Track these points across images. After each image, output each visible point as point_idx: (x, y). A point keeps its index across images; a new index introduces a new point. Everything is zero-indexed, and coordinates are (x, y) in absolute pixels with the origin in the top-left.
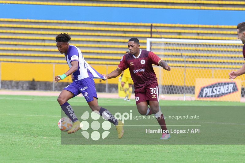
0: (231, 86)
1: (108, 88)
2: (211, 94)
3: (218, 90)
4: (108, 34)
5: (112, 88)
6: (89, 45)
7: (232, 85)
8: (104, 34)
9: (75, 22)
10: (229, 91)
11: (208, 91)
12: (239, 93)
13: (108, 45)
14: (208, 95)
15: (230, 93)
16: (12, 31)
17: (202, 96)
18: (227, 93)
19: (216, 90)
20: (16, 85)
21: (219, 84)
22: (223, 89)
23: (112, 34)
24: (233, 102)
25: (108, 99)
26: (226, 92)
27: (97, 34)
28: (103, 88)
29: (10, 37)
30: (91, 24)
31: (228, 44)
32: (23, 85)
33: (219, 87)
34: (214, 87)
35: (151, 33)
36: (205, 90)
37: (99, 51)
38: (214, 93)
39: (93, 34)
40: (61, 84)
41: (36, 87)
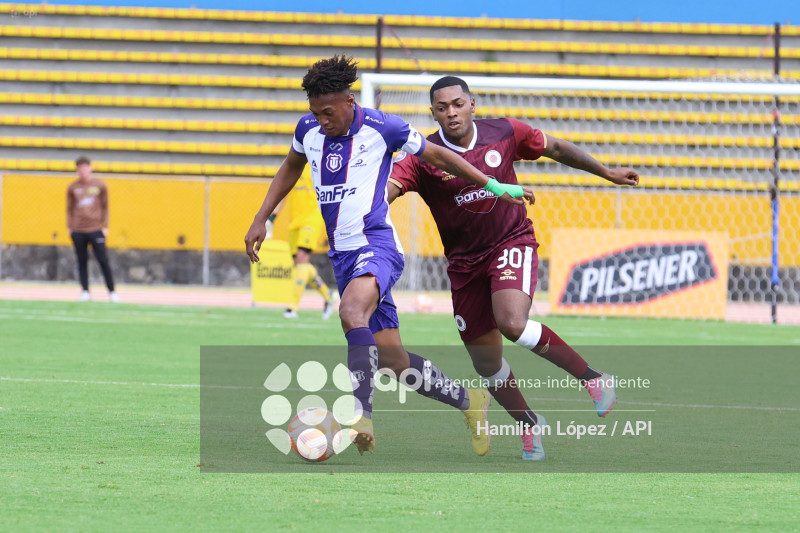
0: (689, 259)
1: (211, 268)
2: (610, 292)
3: (638, 274)
4: (212, 57)
5: (228, 269)
6: (137, 99)
7: (694, 256)
8: (196, 56)
9: (80, 9)
10: (681, 278)
11: (601, 279)
12: (719, 285)
13: (212, 101)
14: (600, 293)
15: (684, 285)
17: (576, 299)
18: (672, 287)
19: (630, 273)
21: (642, 250)
22: (659, 272)
23: (227, 57)
24: (697, 320)
25: (209, 312)
26: (670, 281)
27: (166, 56)
28: (190, 266)
30: (146, 18)
31: (676, 96)
33: (641, 264)
34: (622, 262)
35: (379, 51)
36: (587, 273)
37: (177, 123)
38: (623, 284)
39: (153, 56)
40: (26, 254)
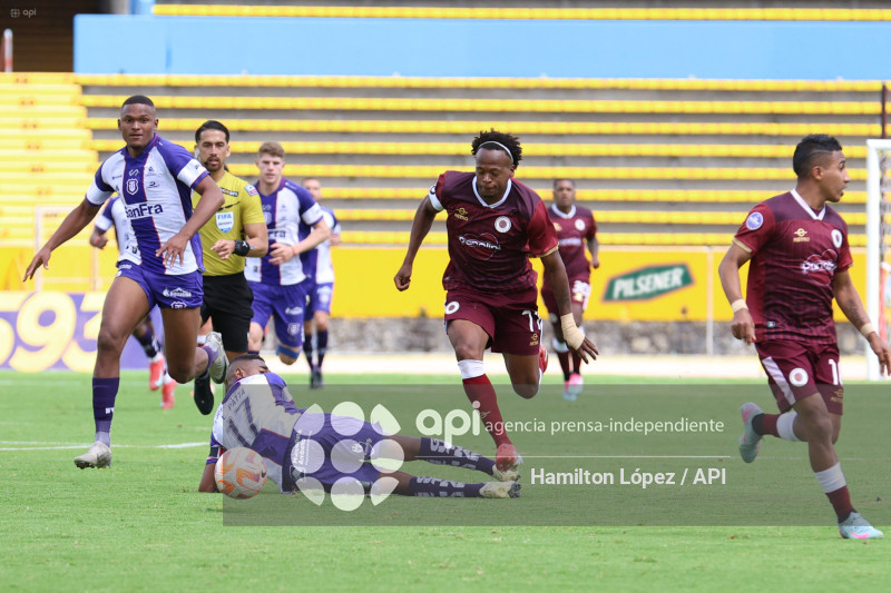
1: (714, 338)
4: (712, 128)
5: (730, 340)
6: (638, 172)
8: (696, 127)
9: (580, 83)
13: (712, 172)
16: (337, 125)
20: (354, 334)
23: (727, 128)
27: (667, 128)
28: (694, 337)
29: (330, 147)
30: (645, 91)
32: (382, 332)
35: (883, 118)
37: (678, 195)
41: (432, 342)
